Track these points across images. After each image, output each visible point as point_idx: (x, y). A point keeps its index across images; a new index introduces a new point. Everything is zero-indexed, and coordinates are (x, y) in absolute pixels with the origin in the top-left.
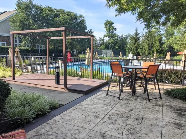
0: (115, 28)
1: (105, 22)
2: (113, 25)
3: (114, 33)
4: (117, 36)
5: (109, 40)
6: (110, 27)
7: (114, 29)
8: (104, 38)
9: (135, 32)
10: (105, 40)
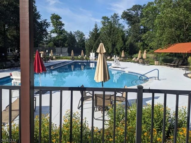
0: (63, 24)
1: (51, 16)
2: (60, 20)
3: (62, 29)
4: (66, 32)
5: (57, 37)
6: (57, 22)
7: (61, 24)
8: (51, 34)
9: (94, 27)
10: (53, 37)
